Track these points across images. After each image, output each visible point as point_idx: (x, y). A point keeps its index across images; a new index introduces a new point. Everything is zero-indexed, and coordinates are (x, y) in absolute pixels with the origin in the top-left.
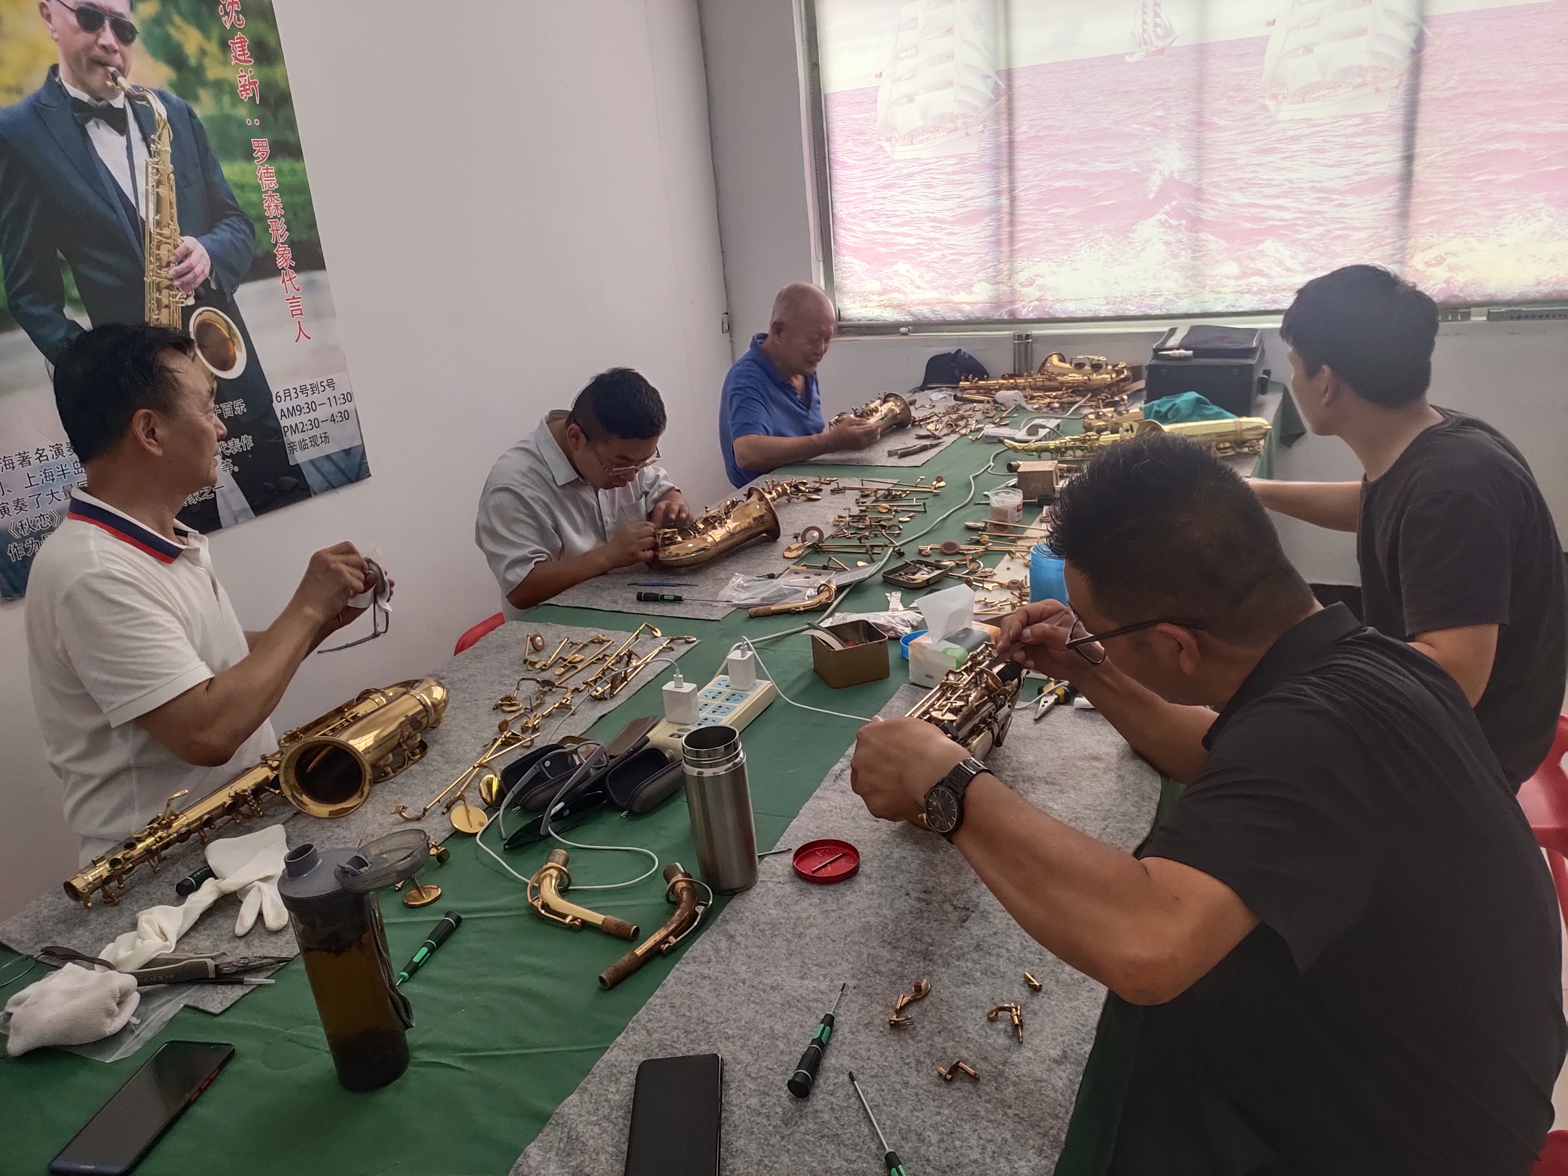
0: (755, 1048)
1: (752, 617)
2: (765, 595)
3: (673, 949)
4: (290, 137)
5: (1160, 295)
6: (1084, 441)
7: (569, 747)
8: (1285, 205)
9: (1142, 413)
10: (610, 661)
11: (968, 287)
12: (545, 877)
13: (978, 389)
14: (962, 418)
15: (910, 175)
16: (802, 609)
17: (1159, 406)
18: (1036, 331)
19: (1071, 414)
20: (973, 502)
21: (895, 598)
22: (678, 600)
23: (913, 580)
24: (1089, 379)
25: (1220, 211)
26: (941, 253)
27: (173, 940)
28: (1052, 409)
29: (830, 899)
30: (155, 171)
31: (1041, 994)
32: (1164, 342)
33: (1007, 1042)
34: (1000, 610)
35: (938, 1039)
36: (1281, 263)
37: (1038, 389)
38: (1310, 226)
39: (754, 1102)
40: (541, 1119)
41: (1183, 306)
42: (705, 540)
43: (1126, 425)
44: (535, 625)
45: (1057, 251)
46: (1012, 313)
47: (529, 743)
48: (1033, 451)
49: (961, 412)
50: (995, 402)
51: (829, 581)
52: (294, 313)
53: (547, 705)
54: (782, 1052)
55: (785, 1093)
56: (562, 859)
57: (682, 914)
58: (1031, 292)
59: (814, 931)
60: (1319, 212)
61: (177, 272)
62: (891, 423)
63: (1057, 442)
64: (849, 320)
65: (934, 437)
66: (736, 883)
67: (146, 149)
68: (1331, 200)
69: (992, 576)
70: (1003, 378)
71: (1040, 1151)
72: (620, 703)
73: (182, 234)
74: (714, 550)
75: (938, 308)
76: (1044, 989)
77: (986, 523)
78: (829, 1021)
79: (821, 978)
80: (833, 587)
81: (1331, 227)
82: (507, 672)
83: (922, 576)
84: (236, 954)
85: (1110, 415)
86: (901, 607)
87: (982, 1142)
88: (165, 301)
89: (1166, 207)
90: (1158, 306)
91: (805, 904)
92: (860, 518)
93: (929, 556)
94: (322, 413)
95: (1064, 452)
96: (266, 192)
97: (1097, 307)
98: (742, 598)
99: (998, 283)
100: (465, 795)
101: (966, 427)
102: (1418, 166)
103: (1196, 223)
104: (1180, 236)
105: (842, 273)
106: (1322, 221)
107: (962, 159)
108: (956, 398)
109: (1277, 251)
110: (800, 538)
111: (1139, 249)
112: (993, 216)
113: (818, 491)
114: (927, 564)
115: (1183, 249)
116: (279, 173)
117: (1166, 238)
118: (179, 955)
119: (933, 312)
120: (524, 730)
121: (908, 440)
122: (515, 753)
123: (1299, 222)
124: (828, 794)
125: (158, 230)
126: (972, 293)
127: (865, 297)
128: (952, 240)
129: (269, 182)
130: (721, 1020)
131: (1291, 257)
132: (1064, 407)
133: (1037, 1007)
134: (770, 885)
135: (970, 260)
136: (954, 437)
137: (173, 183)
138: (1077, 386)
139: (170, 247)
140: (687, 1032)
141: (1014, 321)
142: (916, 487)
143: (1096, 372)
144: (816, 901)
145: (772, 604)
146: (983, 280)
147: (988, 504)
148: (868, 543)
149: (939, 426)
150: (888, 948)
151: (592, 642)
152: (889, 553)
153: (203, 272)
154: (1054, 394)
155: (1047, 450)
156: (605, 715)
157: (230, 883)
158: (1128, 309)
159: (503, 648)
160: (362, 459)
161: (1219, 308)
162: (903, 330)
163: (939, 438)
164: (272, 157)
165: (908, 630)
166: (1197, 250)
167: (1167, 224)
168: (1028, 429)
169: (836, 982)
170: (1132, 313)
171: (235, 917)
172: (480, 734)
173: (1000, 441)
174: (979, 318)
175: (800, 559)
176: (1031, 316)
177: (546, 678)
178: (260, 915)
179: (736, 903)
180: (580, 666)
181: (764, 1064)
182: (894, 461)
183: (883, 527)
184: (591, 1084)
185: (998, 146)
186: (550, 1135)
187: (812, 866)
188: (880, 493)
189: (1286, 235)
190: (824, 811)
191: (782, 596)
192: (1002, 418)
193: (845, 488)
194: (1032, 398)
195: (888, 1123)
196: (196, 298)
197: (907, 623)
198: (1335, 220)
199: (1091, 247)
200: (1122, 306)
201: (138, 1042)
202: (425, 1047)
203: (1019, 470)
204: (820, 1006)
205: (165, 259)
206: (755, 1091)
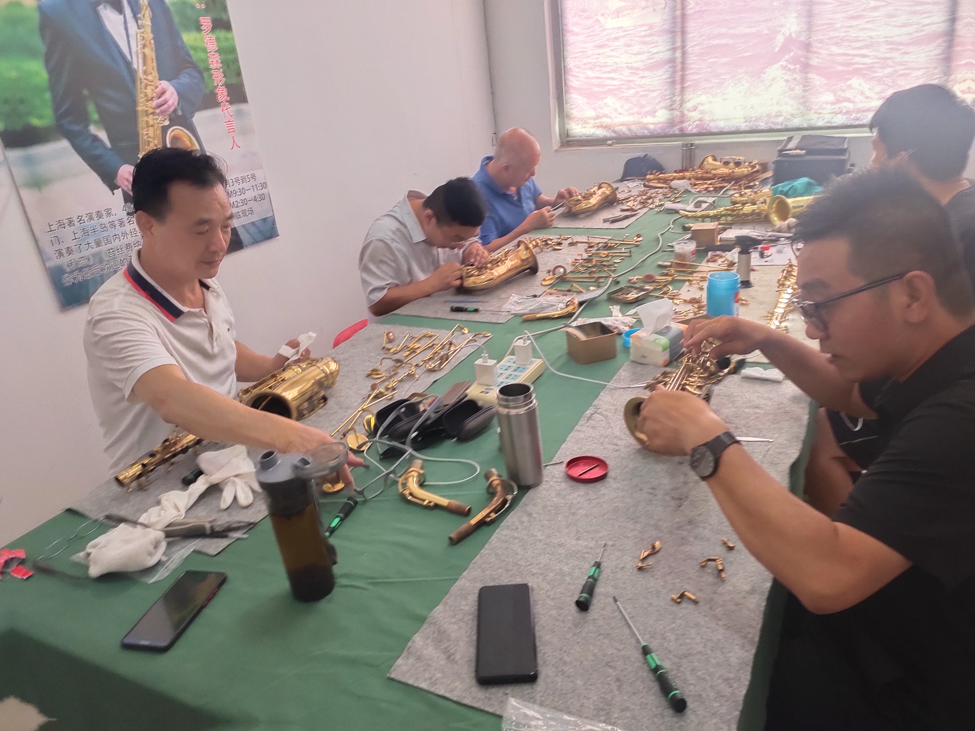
0: (552, 580)
1: (526, 321)
2: (532, 308)
3: (493, 521)
4: (224, 17)
5: (781, 116)
6: (733, 210)
7: (415, 400)
8: (868, 54)
9: (771, 192)
10: (437, 348)
11: (653, 113)
12: (409, 477)
13: (659, 180)
14: (650, 198)
15: (617, 39)
16: (556, 316)
17: (782, 187)
18: (697, 141)
19: (722, 194)
20: (661, 250)
21: (616, 309)
22: (476, 311)
23: (628, 298)
24: (733, 172)
25: (822, 59)
26: (635, 91)
27: (183, 512)
28: (709, 191)
29: (591, 492)
30: (142, 38)
31: (734, 552)
32: (786, 146)
33: (715, 580)
34: (685, 316)
35: (669, 578)
36: (862, 93)
37: (698, 179)
38: (883, 68)
39: (554, 612)
40: (421, 620)
41: (797, 122)
42: (492, 274)
43: (762, 200)
44: (387, 326)
45: (712, 87)
46: (681, 130)
47: (390, 397)
48: (699, 217)
49: (648, 194)
50: (671, 188)
51: (573, 299)
52: (230, 131)
53: (399, 375)
54: (569, 584)
55: (573, 608)
56: (419, 466)
57: (498, 500)
58: (695, 115)
59: (582, 512)
60: (890, 58)
61: (158, 104)
62: (605, 201)
63: (715, 211)
64: (574, 137)
65: (632, 210)
66: (530, 482)
67: (135, 24)
68: (898, 50)
69: (678, 295)
70: (676, 172)
71: (743, 647)
72: (445, 373)
73: (160, 79)
74: (499, 280)
75: (633, 127)
76: (736, 548)
77: (672, 262)
78: (598, 565)
79: (590, 540)
80: (576, 302)
81: (898, 68)
82: (373, 355)
83: (633, 295)
84: (223, 520)
85: (749, 194)
86: (620, 315)
87: (704, 641)
88: (151, 123)
89: (787, 57)
90: (780, 122)
91: (575, 495)
92: (589, 260)
93: (635, 283)
94: (249, 195)
95: (720, 218)
96: (210, 52)
97: (739, 124)
98: (518, 309)
99: (673, 109)
100: (354, 427)
101: (652, 203)
102: (960, 26)
103: (806, 67)
104: (795, 76)
105: (571, 105)
106: (891, 64)
107: (651, 27)
108: (645, 186)
109: (860, 85)
110: (551, 273)
111: (768, 84)
112: (671, 65)
113: (559, 244)
114: (636, 288)
115: (797, 85)
116: (218, 39)
117: (786, 77)
118: (187, 520)
119: (629, 130)
120: (387, 389)
121: (616, 212)
122: (382, 404)
123: (876, 65)
124: (584, 429)
125: (145, 77)
126: (655, 117)
127: (585, 121)
128: (643, 81)
129: (212, 47)
130: (527, 564)
131: (870, 89)
132: (717, 190)
133: (732, 559)
134: (552, 483)
135: (655, 94)
136: (645, 210)
137: (153, 46)
138: (725, 177)
139: (153, 88)
140: (508, 571)
141: (683, 134)
142: (623, 241)
143: (737, 167)
144: (582, 493)
145: (537, 313)
146: (663, 108)
147: (672, 251)
148: (596, 275)
149: (636, 203)
150: (632, 522)
151: (424, 336)
152: (610, 282)
153: (173, 104)
154: (710, 182)
155: (707, 216)
156: (436, 381)
157: (215, 478)
158: (759, 125)
159: (369, 340)
160: (274, 225)
161: (820, 124)
162: (609, 142)
163: (636, 211)
164: (214, 29)
165: (627, 329)
166: (806, 85)
167: (787, 68)
168: (696, 203)
169: (599, 542)
170: (762, 128)
171: (220, 498)
172: (360, 392)
173: (676, 212)
174: (660, 133)
175: (552, 286)
176: (694, 131)
177: (397, 358)
178: (235, 498)
179: (531, 494)
180: (418, 351)
181: (558, 590)
182: (607, 225)
183: (605, 266)
184: (449, 599)
185: (674, 17)
186: (426, 629)
187: (577, 472)
188: (601, 245)
189: (866, 74)
190: (582, 439)
191: (542, 308)
192: (676, 198)
193: (577, 242)
194: (695, 185)
195: (641, 627)
196: (170, 120)
197: (625, 324)
198: (901, 64)
199: (736, 84)
200: (755, 123)
201: (167, 571)
202: (345, 576)
203: (692, 229)
204: (591, 556)
205: (150, 96)
206: (554, 606)
